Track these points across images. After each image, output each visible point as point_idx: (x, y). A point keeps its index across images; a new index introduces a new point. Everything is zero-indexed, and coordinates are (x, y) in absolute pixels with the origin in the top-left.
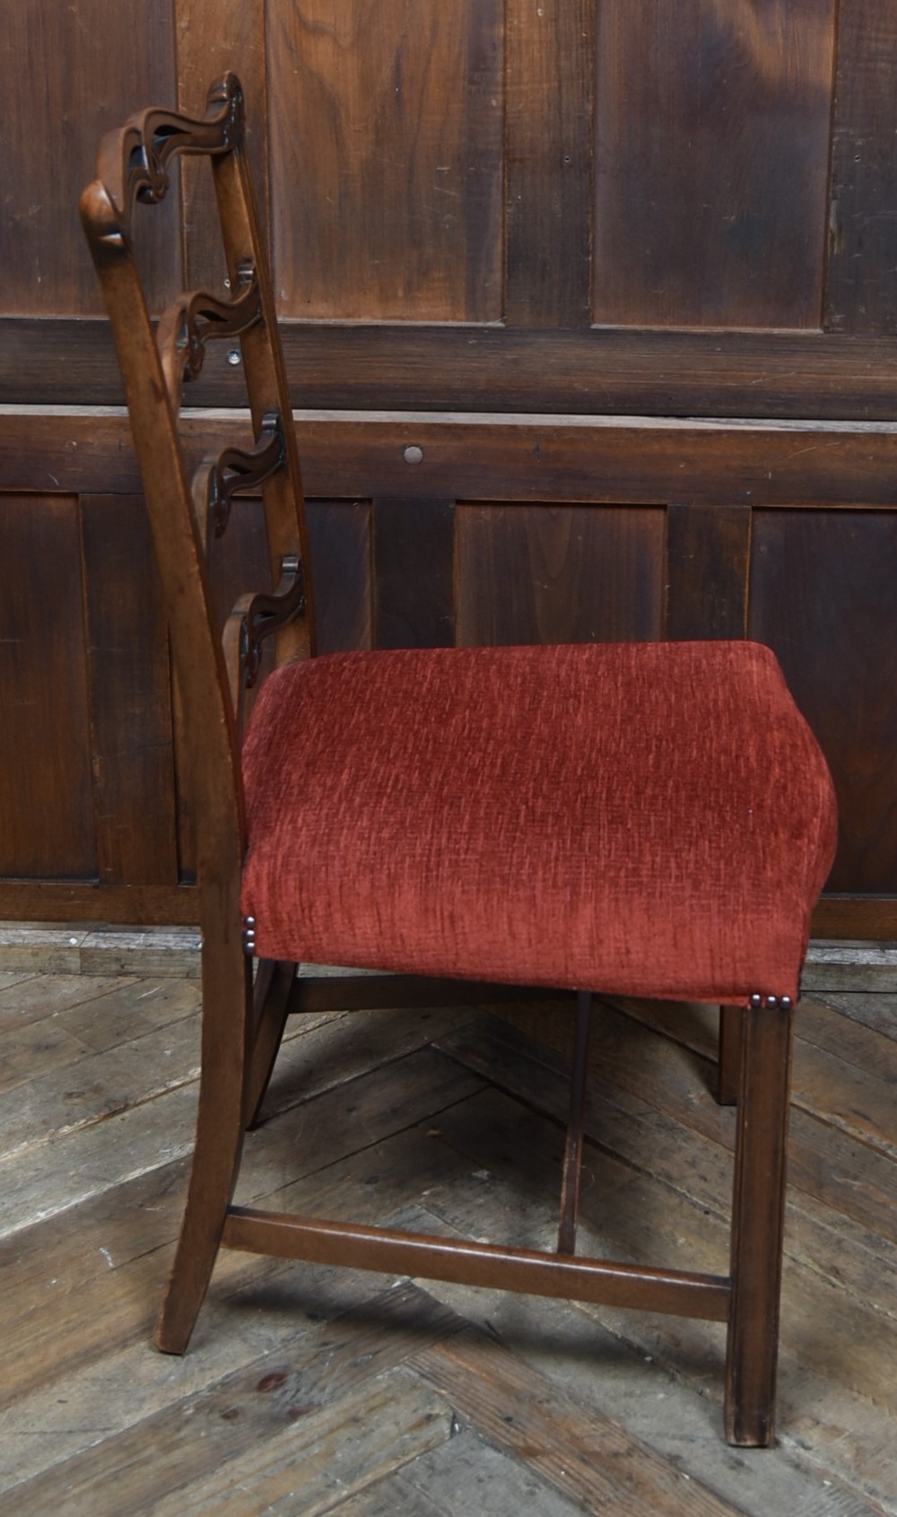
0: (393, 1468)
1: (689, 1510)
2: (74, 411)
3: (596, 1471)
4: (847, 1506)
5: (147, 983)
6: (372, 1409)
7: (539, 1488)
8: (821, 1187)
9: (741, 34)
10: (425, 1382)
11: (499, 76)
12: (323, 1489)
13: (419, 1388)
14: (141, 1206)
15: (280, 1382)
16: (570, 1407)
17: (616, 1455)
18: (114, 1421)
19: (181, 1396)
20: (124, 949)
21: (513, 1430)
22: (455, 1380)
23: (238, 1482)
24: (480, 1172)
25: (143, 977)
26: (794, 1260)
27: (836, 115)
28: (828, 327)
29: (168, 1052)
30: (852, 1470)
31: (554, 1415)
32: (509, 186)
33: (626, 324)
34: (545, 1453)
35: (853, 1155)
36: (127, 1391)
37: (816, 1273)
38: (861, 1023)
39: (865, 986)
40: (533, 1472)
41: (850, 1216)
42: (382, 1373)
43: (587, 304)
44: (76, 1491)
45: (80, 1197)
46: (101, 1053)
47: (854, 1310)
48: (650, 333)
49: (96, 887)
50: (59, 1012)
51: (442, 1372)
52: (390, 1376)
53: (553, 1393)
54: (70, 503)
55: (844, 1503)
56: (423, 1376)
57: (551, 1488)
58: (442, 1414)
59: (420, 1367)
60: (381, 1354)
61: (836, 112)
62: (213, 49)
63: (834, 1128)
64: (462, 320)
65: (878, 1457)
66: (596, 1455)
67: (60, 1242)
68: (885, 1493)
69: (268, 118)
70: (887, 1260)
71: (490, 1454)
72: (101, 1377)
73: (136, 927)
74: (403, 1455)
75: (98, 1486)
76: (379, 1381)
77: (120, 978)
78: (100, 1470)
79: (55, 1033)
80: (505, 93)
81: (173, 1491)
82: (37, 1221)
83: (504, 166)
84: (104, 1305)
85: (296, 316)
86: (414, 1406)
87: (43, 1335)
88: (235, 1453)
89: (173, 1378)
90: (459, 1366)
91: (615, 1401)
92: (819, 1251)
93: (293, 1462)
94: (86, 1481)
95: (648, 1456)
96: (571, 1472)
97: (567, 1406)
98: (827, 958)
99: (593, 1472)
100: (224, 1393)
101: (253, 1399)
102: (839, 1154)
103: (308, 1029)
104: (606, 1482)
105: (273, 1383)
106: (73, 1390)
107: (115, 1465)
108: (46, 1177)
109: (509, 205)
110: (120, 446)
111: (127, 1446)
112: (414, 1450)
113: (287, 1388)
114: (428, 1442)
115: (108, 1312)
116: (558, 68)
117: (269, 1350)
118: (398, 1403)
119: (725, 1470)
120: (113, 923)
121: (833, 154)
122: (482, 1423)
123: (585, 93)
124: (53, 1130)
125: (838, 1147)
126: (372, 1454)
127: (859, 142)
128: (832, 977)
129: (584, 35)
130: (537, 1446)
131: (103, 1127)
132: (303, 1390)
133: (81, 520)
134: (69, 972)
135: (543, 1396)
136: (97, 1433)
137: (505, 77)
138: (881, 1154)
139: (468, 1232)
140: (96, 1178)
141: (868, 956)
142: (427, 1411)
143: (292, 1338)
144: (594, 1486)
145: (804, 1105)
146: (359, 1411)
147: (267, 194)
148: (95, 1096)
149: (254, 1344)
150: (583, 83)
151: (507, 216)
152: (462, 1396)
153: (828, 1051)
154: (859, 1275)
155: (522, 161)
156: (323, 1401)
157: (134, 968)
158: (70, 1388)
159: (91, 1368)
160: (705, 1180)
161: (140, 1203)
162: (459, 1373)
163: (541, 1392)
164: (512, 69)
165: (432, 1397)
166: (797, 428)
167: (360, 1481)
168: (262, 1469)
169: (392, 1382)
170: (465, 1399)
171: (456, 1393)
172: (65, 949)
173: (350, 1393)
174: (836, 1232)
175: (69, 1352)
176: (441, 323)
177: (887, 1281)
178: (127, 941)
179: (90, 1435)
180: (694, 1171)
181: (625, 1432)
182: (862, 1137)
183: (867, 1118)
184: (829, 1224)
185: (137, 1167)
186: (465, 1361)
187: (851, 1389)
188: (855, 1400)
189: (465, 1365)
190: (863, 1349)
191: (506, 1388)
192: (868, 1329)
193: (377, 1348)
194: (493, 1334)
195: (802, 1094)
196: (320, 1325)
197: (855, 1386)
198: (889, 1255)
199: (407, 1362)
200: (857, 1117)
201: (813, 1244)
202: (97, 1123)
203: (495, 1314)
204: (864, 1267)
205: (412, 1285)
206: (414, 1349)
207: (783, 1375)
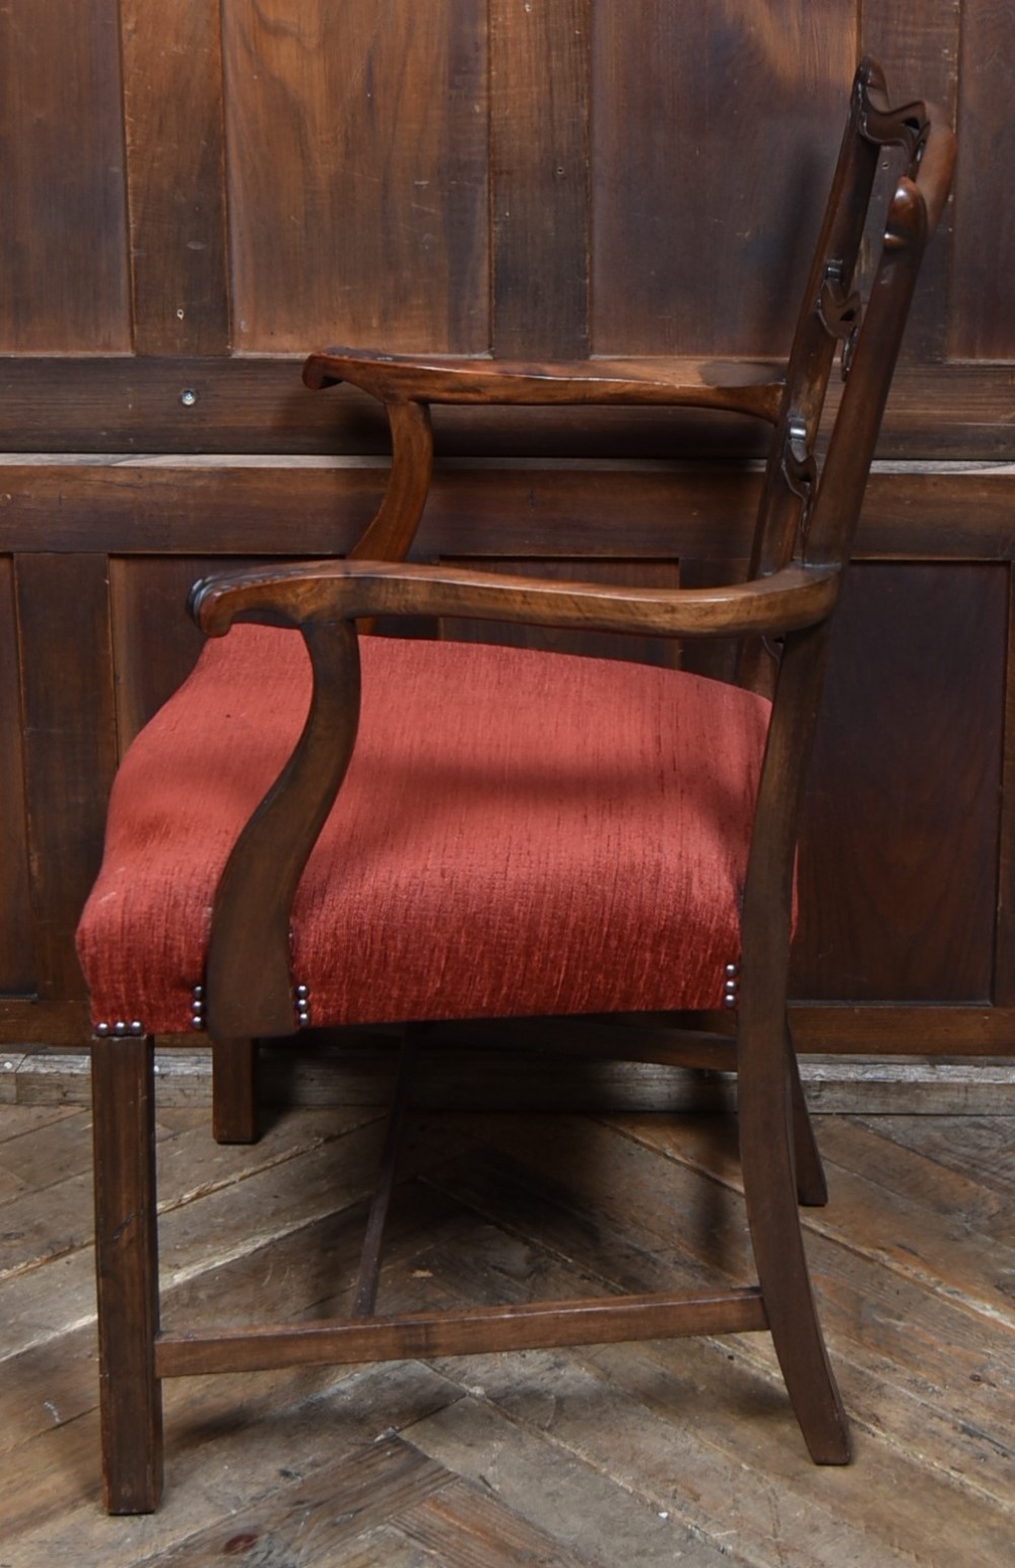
2: (8, 460)
8: (861, 1328)
9: (752, 29)
10: (412, 1541)
11: (483, 79)
13: (407, 1548)
14: (90, 1355)
15: (251, 1543)
19: (139, 1560)
20: (67, 1074)
22: (446, 1539)
25: (89, 1106)
32: (495, 201)
33: (629, 354)
35: (898, 1293)
36: (79, 1555)
38: (908, 1149)
39: (913, 1108)
41: (893, 1360)
42: (364, 1533)
43: (584, 333)
45: (21, 1347)
46: (42, 1190)
47: (897, 1460)
49: (33, 1003)
51: (432, 1531)
52: (373, 1536)
53: (556, 1552)
54: (3, 564)
56: (410, 1535)
59: (407, 1526)
60: (363, 1513)
62: (163, 54)
63: (876, 1264)
64: (443, 352)
69: (225, 130)
70: (934, 1407)
72: (49, 1540)
73: (80, 1049)
76: (361, 1541)
77: (62, 1108)
80: (489, 98)
83: (489, 179)
84: (50, 1463)
85: (257, 350)
86: (401, 1566)
89: (129, 1540)
90: (451, 1525)
91: (626, 1560)
92: (857, 1397)
98: (869, 1076)
100: (187, 1555)
101: (220, 1562)
102: (882, 1292)
103: (277, 1161)
105: (242, 1544)
106: (18, 1554)
109: (496, 223)
110: (60, 499)
113: (257, 1549)
115: (55, 1471)
116: (549, 70)
117: (237, 1509)
118: (383, 1564)
120: (54, 1044)
123: (580, 97)
125: (880, 1284)
128: (874, 1097)
129: (577, 32)
131: (46, 1270)
132: (276, 1552)
133: (16, 583)
134: (4, 1101)
135: (546, 1555)
137: (489, 79)
138: (929, 1291)
139: (460, 1381)
140: (39, 1326)
141: (915, 1073)
143: (262, 1497)
145: (841, 1239)
147: (225, 213)
148: (36, 1237)
149: (220, 1503)
150: (577, 86)
151: (493, 235)
152: (453, 1556)
153: (871, 1180)
154: (902, 1422)
155: (509, 173)
156: (298, 1562)
157: (77, 1096)
158: (14, 1552)
159: (37, 1531)
161: (89, 1353)
162: (450, 1532)
163: (542, 1551)
164: (497, 70)
165: (420, 1558)
169: (375, 1542)
170: (457, 1559)
171: (447, 1553)
173: (329, 1555)
174: (876, 1376)
175: (13, 1514)
176: (420, 356)
177: (934, 1428)
178: (70, 1065)
182: (908, 1274)
183: (915, 1254)
184: (868, 1367)
185: (85, 1315)
186: (457, 1518)
187: (892, 1545)
188: (896, 1556)
189: (457, 1523)
190: (906, 1502)
191: (503, 1547)
192: (913, 1481)
193: (359, 1506)
194: (489, 1490)
195: (840, 1226)
196: (294, 1482)
197: (896, 1543)
198: (935, 1401)
199: (393, 1521)
200: (902, 1251)
201: (851, 1390)
202: (38, 1267)
203: (491, 1468)
204: (909, 1414)
205: (398, 1438)
206: (400, 1507)
207: (815, 1529)
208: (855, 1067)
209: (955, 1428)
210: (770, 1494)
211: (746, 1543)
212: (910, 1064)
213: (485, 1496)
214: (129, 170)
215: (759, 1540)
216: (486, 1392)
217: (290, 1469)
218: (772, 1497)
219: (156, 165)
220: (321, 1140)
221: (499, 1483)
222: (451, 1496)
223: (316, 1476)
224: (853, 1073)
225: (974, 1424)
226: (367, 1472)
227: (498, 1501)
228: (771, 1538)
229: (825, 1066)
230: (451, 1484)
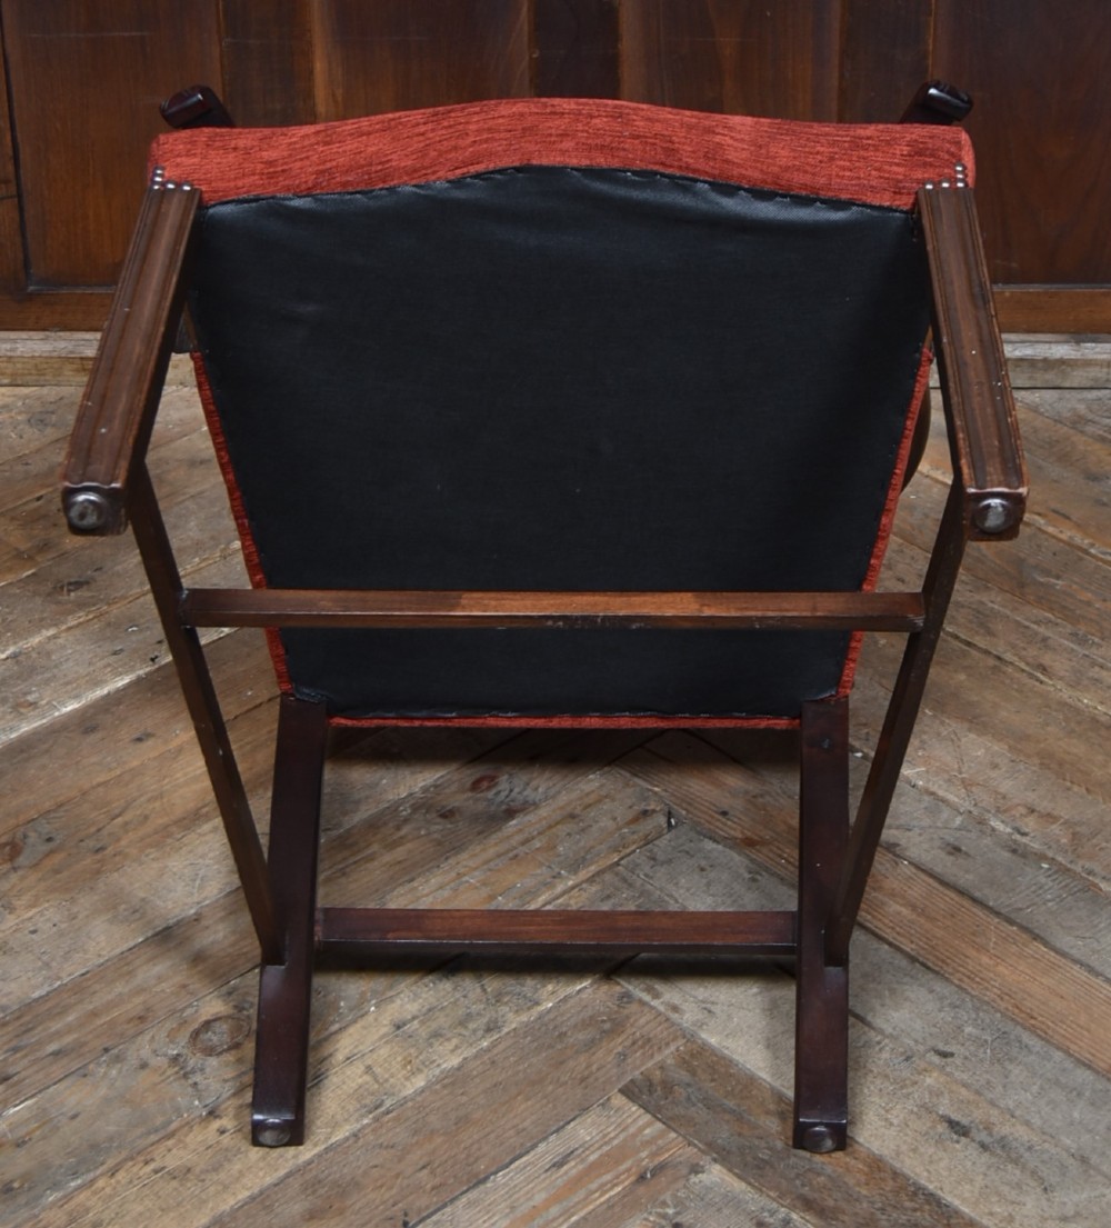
0: (615, 860)
1: (910, 892)
4: (1066, 886)
6: (588, 806)
7: (761, 875)
8: (1023, 587)
10: (638, 779)
12: (549, 880)
13: (634, 786)
15: (495, 783)
16: (784, 801)
18: (336, 821)
19: (397, 797)
21: (729, 823)
22: (666, 777)
23: (465, 874)
26: (999, 659)
30: (1069, 853)
31: (769, 808)
34: (764, 843)
35: (1055, 554)
36: (344, 794)
37: (1023, 671)
38: (1056, 420)
40: (754, 861)
41: (1054, 615)
42: (592, 774)
47: (1063, 705)
51: (653, 771)
52: (603, 775)
53: (766, 788)
55: (1064, 884)
56: (635, 774)
57: (772, 875)
58: (658, 809)
65: (1094, 841)
68: (1104, 874)
70: (1094, 657)
71: (709, 845)
74: (624, 847)
76: (593, 780)
81: (402, 884)
86: (629, 802)
88: (458, 849)
92: (1025, 649)
93: (516, 856)
96: (791, 860)
100: (440, 794)
101: (470, 799)
102: (1041, 553)
105: (485, 784)
111: (350, 843)
112: (634, 843)
113: (500, 788)
114: (647, 835)
118: (613, 800)
119: (943, 855)
122: (698, 817)
125: (1039, 546)
126: (592, 847)
130: (756, 838)
132: (516, 790)
135: (757, 791)
138: (1083, 553)
141: (1062, 350)
142: (643, 806)
146: (575, 808)
152: (675, 793)
154: (1066, 671)
156: (537, 799)
160: (903, 581)
162: (670, 771)
163: (755, 787)
165: (646, 794)
167: (584, 871)
168: (487, 862)
169: (606, 780)
170: (679, 795)
171: (670, 790)
173: (564, 792)
174: (1042, 630)
177: (1096, 676)
180: (891, 573)
182: (1063, 536)
183: (1068, 518)
184: (1032, 622)
187: (1064, 780)
188: (1069, 789)
190: (1075, 741)
191: (719, 784)
192: (1079, 723)
197: (1068, 778)
198: (1096, 652)
199: (618, 764)
200: (1056, 515)
201: (1018, 642)
204: (1072, 664)
207: (995, 766)
210: (953, 736)
211: (935, 779)
215: (946, 776)
218: (955, 739)
228: (957, 774)
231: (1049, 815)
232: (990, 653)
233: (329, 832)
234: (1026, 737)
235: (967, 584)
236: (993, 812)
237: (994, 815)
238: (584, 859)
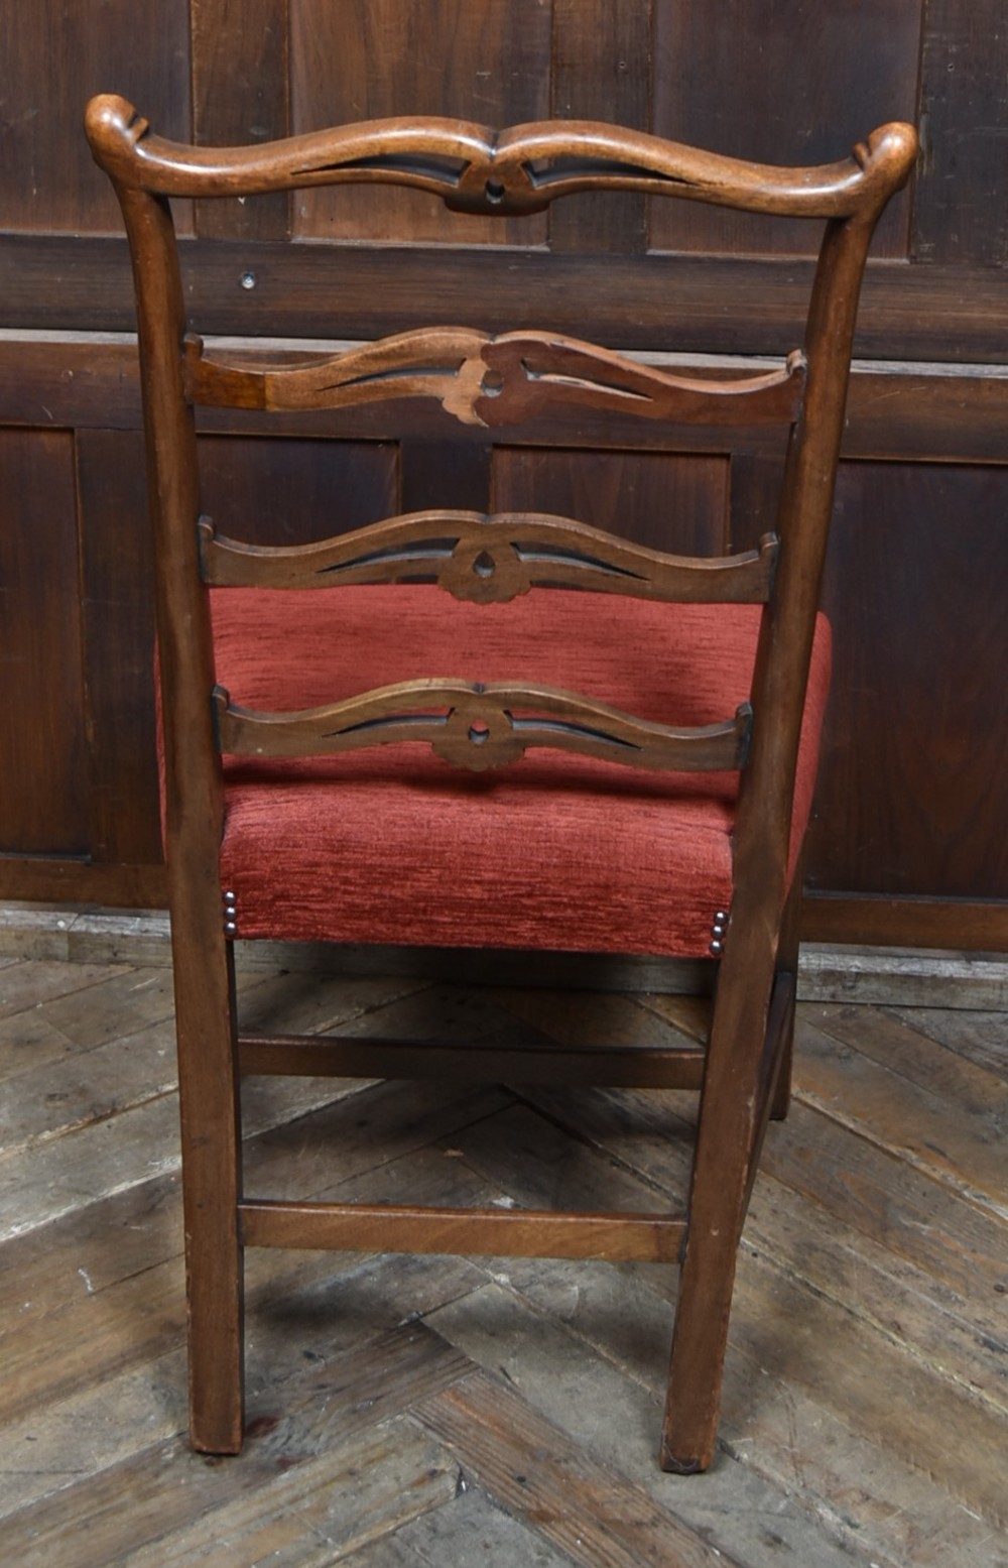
0: (391, 1528)
2: (71, 338)
3: (616, 1541)
5: (142, 973)
6: (371, 1461)
7: (551, 1558)
8: (886, 1230)
10: (430, 1433)
12: (312, 1548)
13: (424, 1440)
14: (125, 1224)
15: (271, 1427)
16: (591, 1469)
17: (639, 1524)
18: (86, 1463)
19: (161, 1438)
20: (118, 935)
21: (525, 1491)
22: (463, 1432)
23: (219, 1536)
24: (503, 1199)
25: (138, 966)
26: (850, 1312)
27: (927, 18)
28: (915, 257)
29: (162, 1053)
30: (904, 1553)
31: (572, 1476)
32: (556, 94)
33: (687, 250)
34: (560, 1519)
35: (924, 1195)
36: (103, 1430)
37: (875, 1328)
38: (941, 1044)
39: (947, 1002)
40: (546, 1540)
41: (918, 1265)
42: (383, 1422)
43: (642, 228)
44: (42, 1539)
45: (59, 1211)
46: (88, 1051)
47: (916, 1372)
48: (714, 261)
49: (87, 865)
50: (44, 1003)
51: (449, 1423)
52: (392, 1425)
53: (573, 1452)
54: (65, 439)
56: (428, 1426)
57: (565, 1558)
58: (447, 1470)
59: (425, 1417)
60: (384, 1400)
61: (927, 15)
63: (904, 1164)
64: (501, 243)
65: (934, 1539)
66: (617, 1523)
67: (35, 1261)
69: (289, 16)
70: (956, 1317)
71: (499, 1517)
72: (74, 1413)
73: (131, 911)
74: (403, 1514)
75: (67, 1534)
76: (379, 1431)
77: (113, 967)
78: (69, 1516)
79: (38, 1027)
81: (148, 1543)
82: (11, 1236)
83: (551, 72)
84: (81, 1333)
85: (317, 236)
86: (417, 1459)
87: (13, 1363)
88: (217, 1505)
89: (152, 1417)
90: (470, 1417)
91: (641, 1464)
92: (879, 1303)
93: (281, 1517)
94: (53, 1527)
95: (675, 1528)
96: (589, 1541)
97: (587, 1467)
98: (904, 969)
99: (611, 1542)
102: (909, 1193)
104: (626, 1554)
105: (262, 1428)
106: (43, 1426)
107: (85, 1512)
108: (23, 1188)
110: (121, 377)
111: (99, 1490)
112: (415, 1509)
113: (277, 1434)
114: (431, 1502)
115: (85, 1341)
117: (259, 1391)
118: (400, 1455)
119: (761, 1546)
120: (106, 905)
121: (924, 62)
122: (492, 1482)
124: (31, 1136)
125: (908, 1185)
126: (368, 1512)
127: (954, 49)
128: (910, 990)
130: (551, 1511)
131: (87, 1134)
132: (295, 1437)
133: (77, 458)
134: (57, 958)
135: (561, 1455)
136: (67, 1476)
138: (956, 1195)
139: (486, 1267)
140: (77, 1191)
141: (952, 968)
142: (432, 1466)
143: (285, 1380)
144: (612, 1557)
145: (870, 1136)
146: (356, 1463)
147: (287, 100)
148: (80, 1099)
152: (470, 1451)
153: (902, 1075)
154: (923, 1332)
155: (571, 66)
156: (316, 1449)
157: (128, 956)
158: (40, 1424)
159: (63, 1404)
160: (755, 1217)
161: (125, 1220)
162: (469, 1425)
163: (559, 1451)
165: (437, 1451)
166: (879, 370)
167: (354, 1541)
168: (246, 1523)
169: (393, 1432)
170: (474, 1454)
171: (464, 1447)
172: (52, 933)
173: (347, 1443)
174: (900, 1282)
175: (41, 1384)
176: (478, 246)
177: (955, 1340)
178: (121, 926)
179: (61, 1477)
181: (651, 1499)
182: (936, 1175)
183: (943, 1154)
184: (891, 1272)
185: (123, 1181)
186: (476, 1411)
187: (908, 1461)
188: (911, 1473)
189: (476, 1416)
190: (924, 1415)
191: (520, 1444)
192: (931, 1394)
193: (379, 1394)
194: (509, 1383)
195: (870, 1122)
196: (317, 1365)
197: (912, 1458)
198: (958, 1311)
199: (412, 1411)
200: (930, 1151)
201: (873, 1295)
202: (81, 1129)
203: (512, 1360)
204: (930, 1323)
205: (422, 1324)
206: (420, 1396)
207: (831, 1441)
208: (890, 960)
209: (976, 1340)
210: (788, 1402)
211: (761, 1452)
212: (947, 959)
213: (505, 1390)
214: (194, 54)
215: (775, 1450)
216: (511, 1280)
217: (313, 1352)
218: (790, 1406)
219: (220, 50)
220: (362, 1011)
221: (519, 1376)
222: (472, 1387)
223: (340, 1359)
224: (888, 966)
225: (996, 1337)
226: (389, 1357)
227: (517, 1394)
228: (787, 1448)
229: (862, 958)
230: (471, 1375)
231: (886, 1504)
232: (841, 1305)
233: (79, 1475)
234: (869, 1408)
235: (824, 1223)
236: (823, 1496)
237: (823, 1501)
238: (356, 1525)
